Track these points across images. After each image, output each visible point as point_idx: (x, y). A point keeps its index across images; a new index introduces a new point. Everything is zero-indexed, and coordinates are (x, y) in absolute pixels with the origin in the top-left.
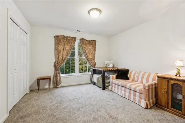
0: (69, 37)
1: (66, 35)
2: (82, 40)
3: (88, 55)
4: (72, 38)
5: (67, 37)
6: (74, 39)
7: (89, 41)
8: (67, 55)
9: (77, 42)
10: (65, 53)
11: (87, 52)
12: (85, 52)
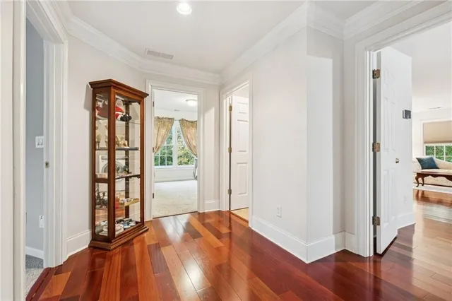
0: (165, 118)
1: (161, 116)
2: (182, 121)
3: (191, 141)
4: (169, 119)
5: (163, 118)
6: (171, 120)
7: (192, 122)
8: (162, 142)
9: (176, 125)
10: (160, 139)
11: (189, 136)
12: (186, 137)
